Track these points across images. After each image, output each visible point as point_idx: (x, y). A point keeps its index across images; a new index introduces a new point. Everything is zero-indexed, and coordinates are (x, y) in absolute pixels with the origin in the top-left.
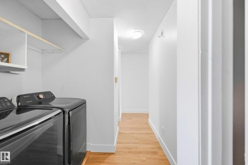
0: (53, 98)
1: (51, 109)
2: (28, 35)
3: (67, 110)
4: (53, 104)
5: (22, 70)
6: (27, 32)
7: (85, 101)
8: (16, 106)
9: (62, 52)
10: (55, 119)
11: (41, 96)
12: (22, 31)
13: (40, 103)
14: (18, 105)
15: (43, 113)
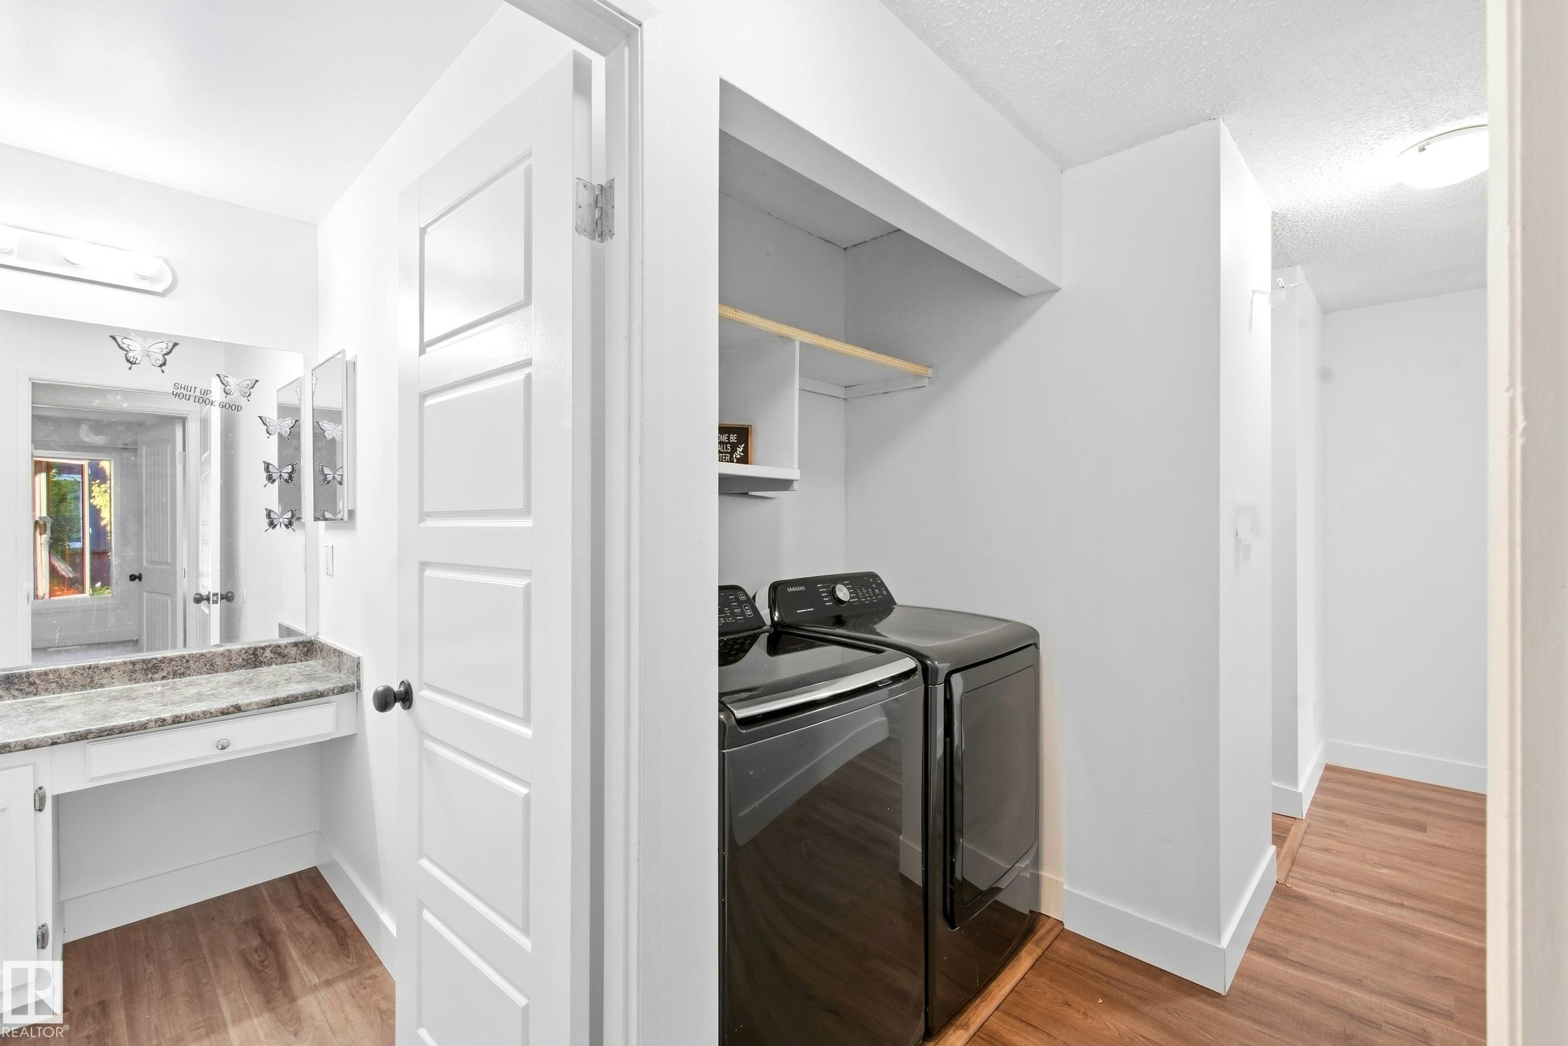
0: (885, 604)
1: (877, 648)
2: (802, 343)
3: (943, 667)
4: (888, 629)
5: (784, 485)
6: (801, 336)
7: (1034, 634)
8: (768, 621)
9: (926, 382)
10: (891, 694)
11: (843, 593)
12: (782, 337)
13: (839, 621)
14: (772, 618)
15: (847, 660)
